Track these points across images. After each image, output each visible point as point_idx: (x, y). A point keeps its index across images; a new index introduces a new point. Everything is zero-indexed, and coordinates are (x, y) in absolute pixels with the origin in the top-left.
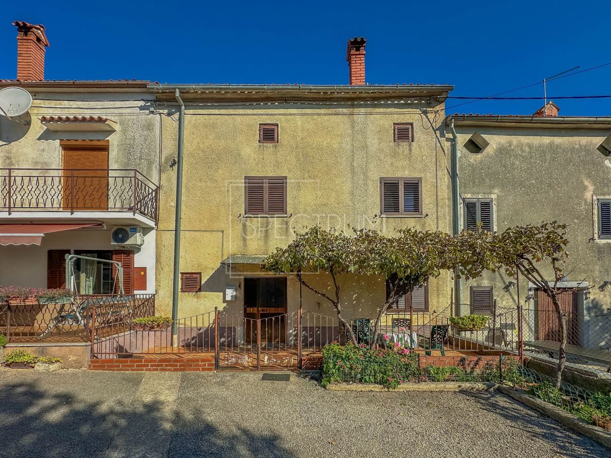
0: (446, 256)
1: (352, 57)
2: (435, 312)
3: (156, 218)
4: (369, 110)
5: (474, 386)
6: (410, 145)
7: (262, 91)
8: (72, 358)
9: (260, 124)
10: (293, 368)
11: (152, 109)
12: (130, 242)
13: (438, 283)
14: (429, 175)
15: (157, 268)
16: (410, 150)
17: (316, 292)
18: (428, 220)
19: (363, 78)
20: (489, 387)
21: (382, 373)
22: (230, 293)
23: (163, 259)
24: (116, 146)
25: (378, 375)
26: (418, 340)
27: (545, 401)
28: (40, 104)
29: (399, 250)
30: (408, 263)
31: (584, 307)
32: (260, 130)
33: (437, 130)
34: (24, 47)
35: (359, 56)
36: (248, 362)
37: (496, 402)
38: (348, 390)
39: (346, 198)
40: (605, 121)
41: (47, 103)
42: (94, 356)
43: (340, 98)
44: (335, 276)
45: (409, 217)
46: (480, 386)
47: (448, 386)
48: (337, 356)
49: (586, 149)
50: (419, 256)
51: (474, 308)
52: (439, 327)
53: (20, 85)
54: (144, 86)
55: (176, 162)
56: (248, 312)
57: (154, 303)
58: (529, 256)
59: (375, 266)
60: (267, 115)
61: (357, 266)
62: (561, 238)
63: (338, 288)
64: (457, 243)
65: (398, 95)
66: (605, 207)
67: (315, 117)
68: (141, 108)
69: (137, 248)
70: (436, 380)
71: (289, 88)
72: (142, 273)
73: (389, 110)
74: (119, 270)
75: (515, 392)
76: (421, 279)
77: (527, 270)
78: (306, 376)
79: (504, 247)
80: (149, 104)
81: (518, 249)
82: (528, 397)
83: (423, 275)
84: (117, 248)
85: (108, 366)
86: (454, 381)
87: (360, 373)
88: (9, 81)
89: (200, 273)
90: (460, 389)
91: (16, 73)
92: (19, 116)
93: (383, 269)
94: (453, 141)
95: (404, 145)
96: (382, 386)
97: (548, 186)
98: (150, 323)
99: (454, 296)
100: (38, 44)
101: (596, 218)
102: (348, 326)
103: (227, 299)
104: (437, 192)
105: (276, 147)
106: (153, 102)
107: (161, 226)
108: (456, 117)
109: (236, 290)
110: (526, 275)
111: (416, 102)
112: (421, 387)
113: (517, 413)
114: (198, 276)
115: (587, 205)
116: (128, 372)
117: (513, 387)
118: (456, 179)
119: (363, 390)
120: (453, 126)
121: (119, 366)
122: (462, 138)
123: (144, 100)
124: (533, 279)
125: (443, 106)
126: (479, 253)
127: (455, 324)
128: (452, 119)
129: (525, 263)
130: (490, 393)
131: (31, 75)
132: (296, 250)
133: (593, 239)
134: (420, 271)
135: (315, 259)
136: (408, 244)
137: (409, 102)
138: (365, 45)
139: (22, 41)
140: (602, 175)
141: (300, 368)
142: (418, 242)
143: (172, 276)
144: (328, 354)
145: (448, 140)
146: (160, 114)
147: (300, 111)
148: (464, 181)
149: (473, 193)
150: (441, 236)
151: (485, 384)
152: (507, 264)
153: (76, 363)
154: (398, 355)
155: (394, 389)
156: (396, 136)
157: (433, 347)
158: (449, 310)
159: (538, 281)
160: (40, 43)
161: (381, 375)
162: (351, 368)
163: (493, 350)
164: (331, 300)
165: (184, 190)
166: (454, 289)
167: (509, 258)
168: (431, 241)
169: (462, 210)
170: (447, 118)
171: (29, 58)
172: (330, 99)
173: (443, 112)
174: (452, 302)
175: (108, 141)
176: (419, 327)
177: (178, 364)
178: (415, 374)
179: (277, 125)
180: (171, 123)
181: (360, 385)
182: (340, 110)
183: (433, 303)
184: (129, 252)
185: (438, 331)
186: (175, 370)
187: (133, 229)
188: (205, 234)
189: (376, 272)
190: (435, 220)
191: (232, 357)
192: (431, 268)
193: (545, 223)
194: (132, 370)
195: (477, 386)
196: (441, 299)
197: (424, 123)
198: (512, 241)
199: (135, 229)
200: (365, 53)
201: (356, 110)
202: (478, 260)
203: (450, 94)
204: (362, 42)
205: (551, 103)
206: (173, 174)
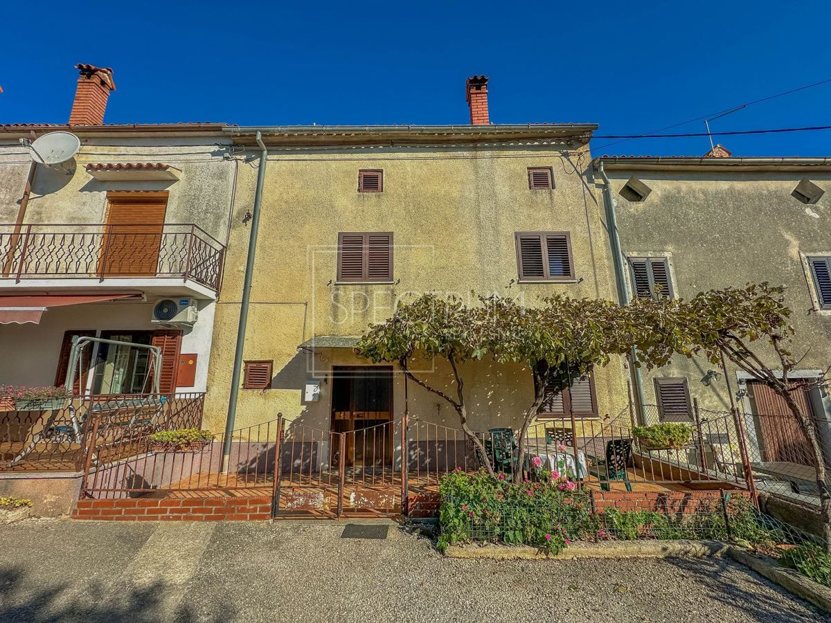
0: (616, 333)
1: (472, 96)
2: (607, 416)
3: (217, 287)
4: (496, 153)
5: (688, 549)
6: (551, 193)
7: (364, 132)
8: (50, 498)
9: (360, 171)
10: (394, 514)
11: (227, 155)
12: (177, 319)
13: (608, 374)
14: (579, 229)
15: (212, 355)
16: (551, 198)
17: (429, 388)
18: (584, 285)
19: (486, 118)
20: (714, 551)
21: (535, 525)
22: (311, 390)
23: (222, 343)
24: (176, 198)
25: (528, 529)
26: (587, 464)
27: (816, 581)
28: (90, 150)
29: (546, 325)
30: (561, 344)
31: (825, 408)
32: (359, 177)
33: (583, 174)
34: (84, 90)
35: (480, 95)
36: (324, 504)
37: (733, 581)
38: (481, 557)
39: (472, 258)
40: (794, 162)
41: (100, 150)
42: (86, 494)
43: (460, 140)
44: (456, 364)
45: (559, 283)
46: (697, 547)
47: (644, 549)
48: (460, 495)
49: (778, 195)
50: (576, 334)
51: (665, 410)
52: (617, 443)
53: (69, 129)
54: (219, 129)
55: (251, 216)
56: (337, 418)
57: (202, 406)
58: (736, 333)
59: (512, 349)
60: (369, 160)
61: (485, 350)
62: (780, 306)
63: (460, 383)
64: (629, 315)
65: (531, 136)
66: (819, 267)
67: (429, 162)
68: (214, 154)
69: (188, 328)
70: (624, 537)
71: (397, 128)
72: (191, 362)
73: (520, 152)
74: (155, 358)
75: (759, 561)
76: (583, 368)
77: (736, 353)
78: (414, 529)
79: (698, 321)
80: (224, 149)
81: (719, 322)
82: (785, 573)
83: (584, 362)
84: (161, 328)
85: (104, 512)
86: (653, 537)
87: (499, 525)
88: (57, 126)
89: (271, 362)
90: (666, 554)
91: (69, 117)
92: (61, 164)
93: (524, 354)
94: (605, 186)
95: (543, 194)
96: (537, 549)
97: (738, 241)
98: (174, 440)
99: (632, 392)
100: (102, 88)
101: (811, 282)
102: (478, 443)
103: (306, 400)
104: (591, 249)
105: (379, 196)
106: (228, 147)
107: (223, 298)
108: (605, 159)
109: (320, 386)
110: (736, 361)
111: (554, 143)
112: (600, 550)
113: (774, 606)
114: (269, 366)
115: (795, 265)
116: (132, 522)
117: (755, 552)
118: (615, 234)
119: (506, 556)
120: (602, 170)
121: (120, 512)
122: (616, 185)
123: (218, 145)
124: (749, 367)
125: (587, 147)
126: (664, 330)
127: (641, 438)
128: (600, 161)
129: (733, 344)
130: (717, 561)
131: (86, 119)
132: (396, 327)
133: (813, 309)
134: (580, 357)
135: (423, 340)
136: (558, 316)
137: (545, 143)
138: (486, 83)
139: (82, 84)
140: (805, 227)
141: (405, 513)
142: (573, 315)
143: (232, 366)
144: (447, 490)
145: (598, 186)
146: (236, 160)
147: (410, 155)
148: (625, 235)
149: (640, 251)
150: (604, 305)
151: (705, 544)
152: (706, 345)
153: (53, 507)
154: (558, 492)
155: (557, 554)
156: (532, 183)
157: (612, 475)
158: (628, 413)
159: (756, 370)
160: (104, 87)
161: (534, 529)
162: (484, 517)
163: (707, 481)
164: (451, 401)
165: (258, 251)
166: (631, 383)
167: (708, 335)
168: (591, 312)
169: (628, 272)
170: (593, 161)
171: (87, 101)
172: (448, 141)
173: (588, 154)
174: (630, 402)
175: (168, 192)
176: (587, 441)
177: (214, 508)
178: (588, 527)
179: (381, 171)
180: (248, 171)
181: (500, 548)
182: (460, 153)
183: (604, 402)
184: (176, 333)
185: (617, 449)
186: (209, 519)
187: (184, 301)
188: (282, 307)
189: (514, 359)
190: (594, 286)
191: (300, 495)
192: (594, 351)
193: (751, 285)
194: (140, 519)
195: (693, 549)
196: (614, 397)
197: (566, 168)
198: (708, 311)
199: (187, 301)
200: (487, 91)
201: (480, 153)
202: (663, 340)
203: (595, 133)
204: (483, 80)
205: (719, 146)
206: (246, 231)
